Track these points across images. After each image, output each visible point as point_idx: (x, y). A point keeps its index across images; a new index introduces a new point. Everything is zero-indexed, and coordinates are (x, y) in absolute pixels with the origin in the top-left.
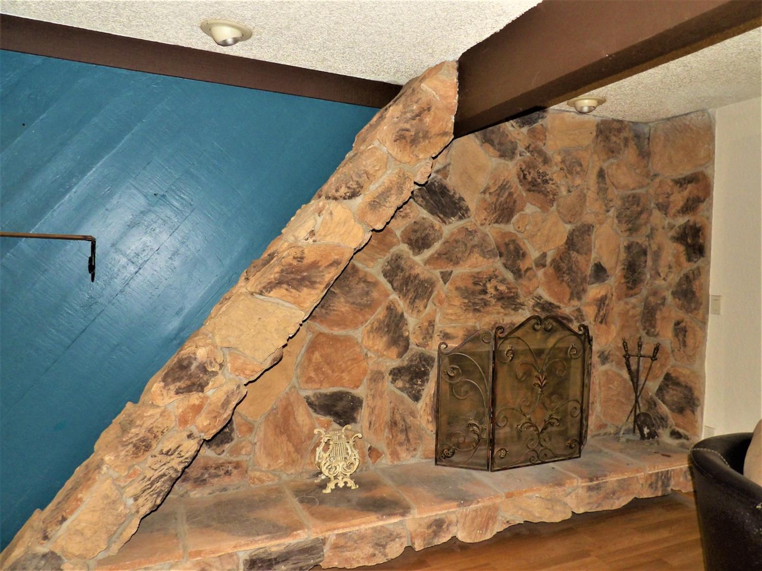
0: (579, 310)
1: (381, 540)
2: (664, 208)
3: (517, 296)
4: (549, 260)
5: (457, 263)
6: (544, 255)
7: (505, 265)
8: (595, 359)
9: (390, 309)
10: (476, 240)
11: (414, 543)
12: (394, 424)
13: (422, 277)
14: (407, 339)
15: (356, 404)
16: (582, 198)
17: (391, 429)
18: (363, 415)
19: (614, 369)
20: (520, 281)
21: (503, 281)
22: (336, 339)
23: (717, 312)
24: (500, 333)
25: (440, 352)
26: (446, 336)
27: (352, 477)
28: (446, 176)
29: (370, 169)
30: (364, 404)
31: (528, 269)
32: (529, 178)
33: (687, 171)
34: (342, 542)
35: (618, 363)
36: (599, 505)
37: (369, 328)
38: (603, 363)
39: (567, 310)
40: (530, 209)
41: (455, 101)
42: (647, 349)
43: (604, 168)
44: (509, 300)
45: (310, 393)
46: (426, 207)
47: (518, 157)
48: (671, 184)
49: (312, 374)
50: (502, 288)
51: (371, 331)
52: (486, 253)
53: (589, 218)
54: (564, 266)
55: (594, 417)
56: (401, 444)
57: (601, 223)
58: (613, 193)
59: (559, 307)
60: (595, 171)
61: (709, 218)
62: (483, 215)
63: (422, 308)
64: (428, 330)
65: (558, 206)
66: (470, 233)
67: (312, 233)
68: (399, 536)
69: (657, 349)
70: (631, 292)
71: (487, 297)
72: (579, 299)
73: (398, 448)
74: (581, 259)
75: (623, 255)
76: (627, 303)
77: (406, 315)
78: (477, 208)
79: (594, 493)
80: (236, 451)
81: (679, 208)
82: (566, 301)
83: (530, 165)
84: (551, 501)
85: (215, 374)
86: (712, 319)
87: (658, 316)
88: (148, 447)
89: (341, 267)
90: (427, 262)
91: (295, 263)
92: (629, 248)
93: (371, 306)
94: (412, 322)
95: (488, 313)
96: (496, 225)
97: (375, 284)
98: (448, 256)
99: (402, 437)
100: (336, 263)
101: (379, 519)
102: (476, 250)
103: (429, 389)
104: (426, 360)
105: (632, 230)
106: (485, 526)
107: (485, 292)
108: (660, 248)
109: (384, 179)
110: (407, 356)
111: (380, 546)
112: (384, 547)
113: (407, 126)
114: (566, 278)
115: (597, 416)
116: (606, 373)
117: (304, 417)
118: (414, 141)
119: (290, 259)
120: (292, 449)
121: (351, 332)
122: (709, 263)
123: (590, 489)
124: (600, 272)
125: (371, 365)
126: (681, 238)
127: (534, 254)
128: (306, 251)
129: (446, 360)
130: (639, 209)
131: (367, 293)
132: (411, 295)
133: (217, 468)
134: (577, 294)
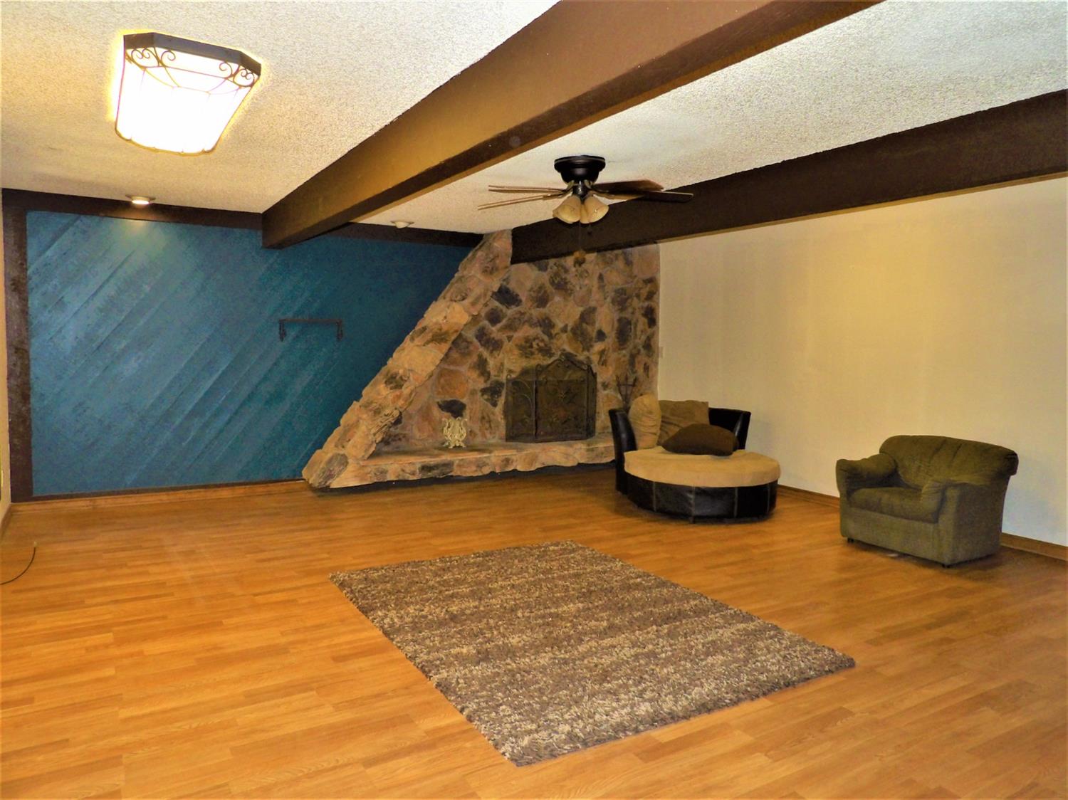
0: (588, 358)
1: (480, 465)
2: (638, 296)
3: (550, 349)
4: (569, 328)
5: (516, 330)
6: (566, 326)
7: (544, 332)
8: (599, 386)
9: (480, 356)
10: (526, 318)
11: (495, 469)
12: (483, 418)
13: (496, 339)
14: (489, 373)
15: (463, 406)
16: (590, 291)
17: (481, 422)
18: (467, 413)
19: (612, 393)
20: (552, 341)
21: (543, 341)
22: (451, 371)
23: (662, 357)
24: (539, 370)
25: (507, 379)
26: (510, 371)
27: (463, 441)
28: (508, 283)
29: (471, 287)
30: (467, 407)
31: (556, 334)
32: (556, 282)
33: (648, 276)
34: (462, 463)
35: (615, 390)
36: (593, 459)
37: (468, 366)
38: (605, 389)
39: (581, 357)
40: (557, 299)
41: (511, 251)
42: (631, 381)
43: (603, 273)
44: (546, 351)
45: (439, 400)
46: (497, 300)
47: (549, 270)
48: (642, 282)
49: (440, 390)
50: (542, 344)
51: (470, 368)
52: (532, 325)
53: (593, 304)
54: (579, 332)
55: (600, 421)
56: (487, 429)
57: (602, 306)
58: (609, 288)
59: (576, 356)
60: (598, 275)
61: (658, 304)
62: (530, 304)
63: (496, 355)
64: (500, 369)
65: (574, 297)
66: (522, 314)
67: (445, 317)
68: (488, 464)
69: (636, 380)
70: (622, 347)
71: (533, 350)
72: (588, 350)
73: (486, 431)
74: (589, 329)
75: (616, 325)
76: (619, 354)
77: (488, 359)
78: (526, 299)
79: (590, 452)
80: (403, 428)
81: (644, 297)
82: (580, 352)
83: (557, 274)
84: (567, 456)
85: (406, 381)
86: (660, 361)
87: (636, 360)
88: (379, 413)
89: (458, 333)
90: (499, 331)
91: (438, 331)
92: (620, 320)
93: (469, 354)
94: (492, 364)
95: (534, 359)
96: (538, 309)
97: (471, 343)
98: (511, 327)
99: (487, 425)
100: (456, 331)
101: (480, 454)
102: (526, 323)
103: (501, 401)
104: (500, 384)
105: (623, 309)
106: (531, 464)
107: (531, 346)
108: (637, 321)
109: (478, 291)
110: (489, 382)
111: (479, 467)
112: (481, 467)
113: (488, 265)
114: (580, 339)
115: (602, 421)
116: (607, 395)
117: (436, 412)
118: (491, 273)
119: (435, 330)
120: (431, 429)
121: (458, 368)
122: (658, 328)
123: (588, 450)
124: (601, 335)
125: (471, 386)
126: (645, 315)
127: (560, 325)
128: (443, 325)
129: (510, 384)
130: (626, 297)
131: (468, 347)
132: (491, 348)
133: (395, 436)
134: (588, 348)
